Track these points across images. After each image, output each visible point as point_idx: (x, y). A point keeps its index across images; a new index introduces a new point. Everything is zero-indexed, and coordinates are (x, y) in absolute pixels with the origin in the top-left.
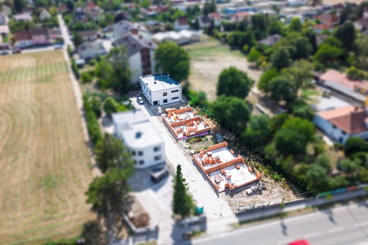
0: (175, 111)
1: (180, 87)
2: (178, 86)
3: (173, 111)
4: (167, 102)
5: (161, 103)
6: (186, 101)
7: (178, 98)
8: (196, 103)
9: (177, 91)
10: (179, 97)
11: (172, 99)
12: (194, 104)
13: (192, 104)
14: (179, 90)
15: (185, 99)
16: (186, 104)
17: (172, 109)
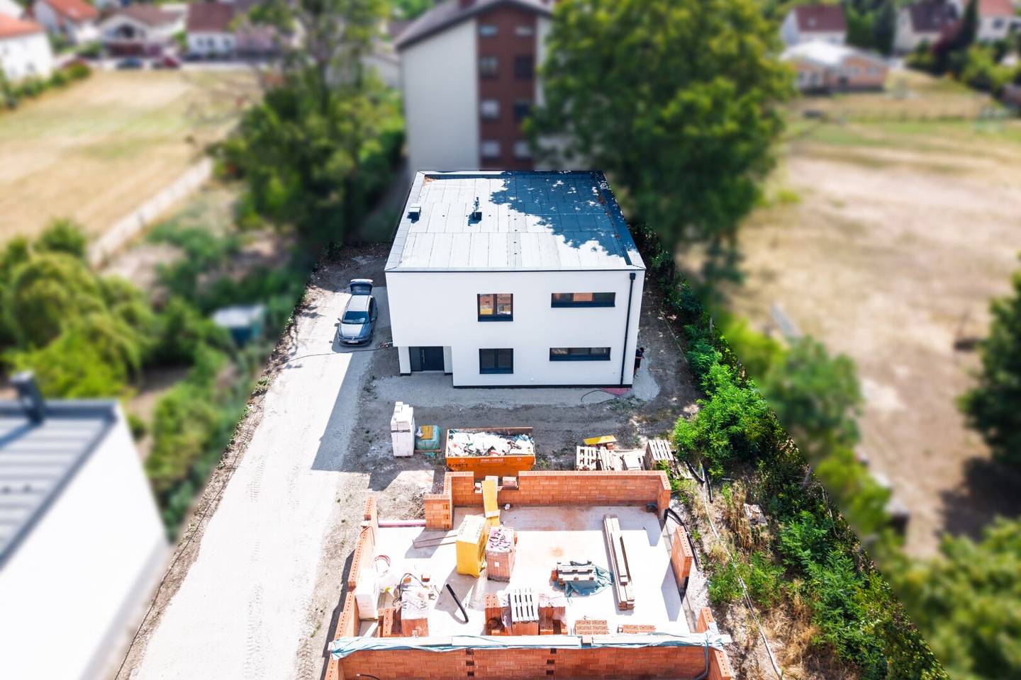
0: (510, 480)
1: (633, 277)
2: (619, 262)
3: (505, 467)
4: (509, 370)
5: (464, 367)
6: (671, 394)
7: (604, 355)
8: (738, 441)
9: (606, 300)
10: (616, 355)
11: (555, 356)
12: (720, 442)
13: (702, 443)
14: (621, 301)
15: (671, 373)
16: (658, 419)
17: (500, 445)
